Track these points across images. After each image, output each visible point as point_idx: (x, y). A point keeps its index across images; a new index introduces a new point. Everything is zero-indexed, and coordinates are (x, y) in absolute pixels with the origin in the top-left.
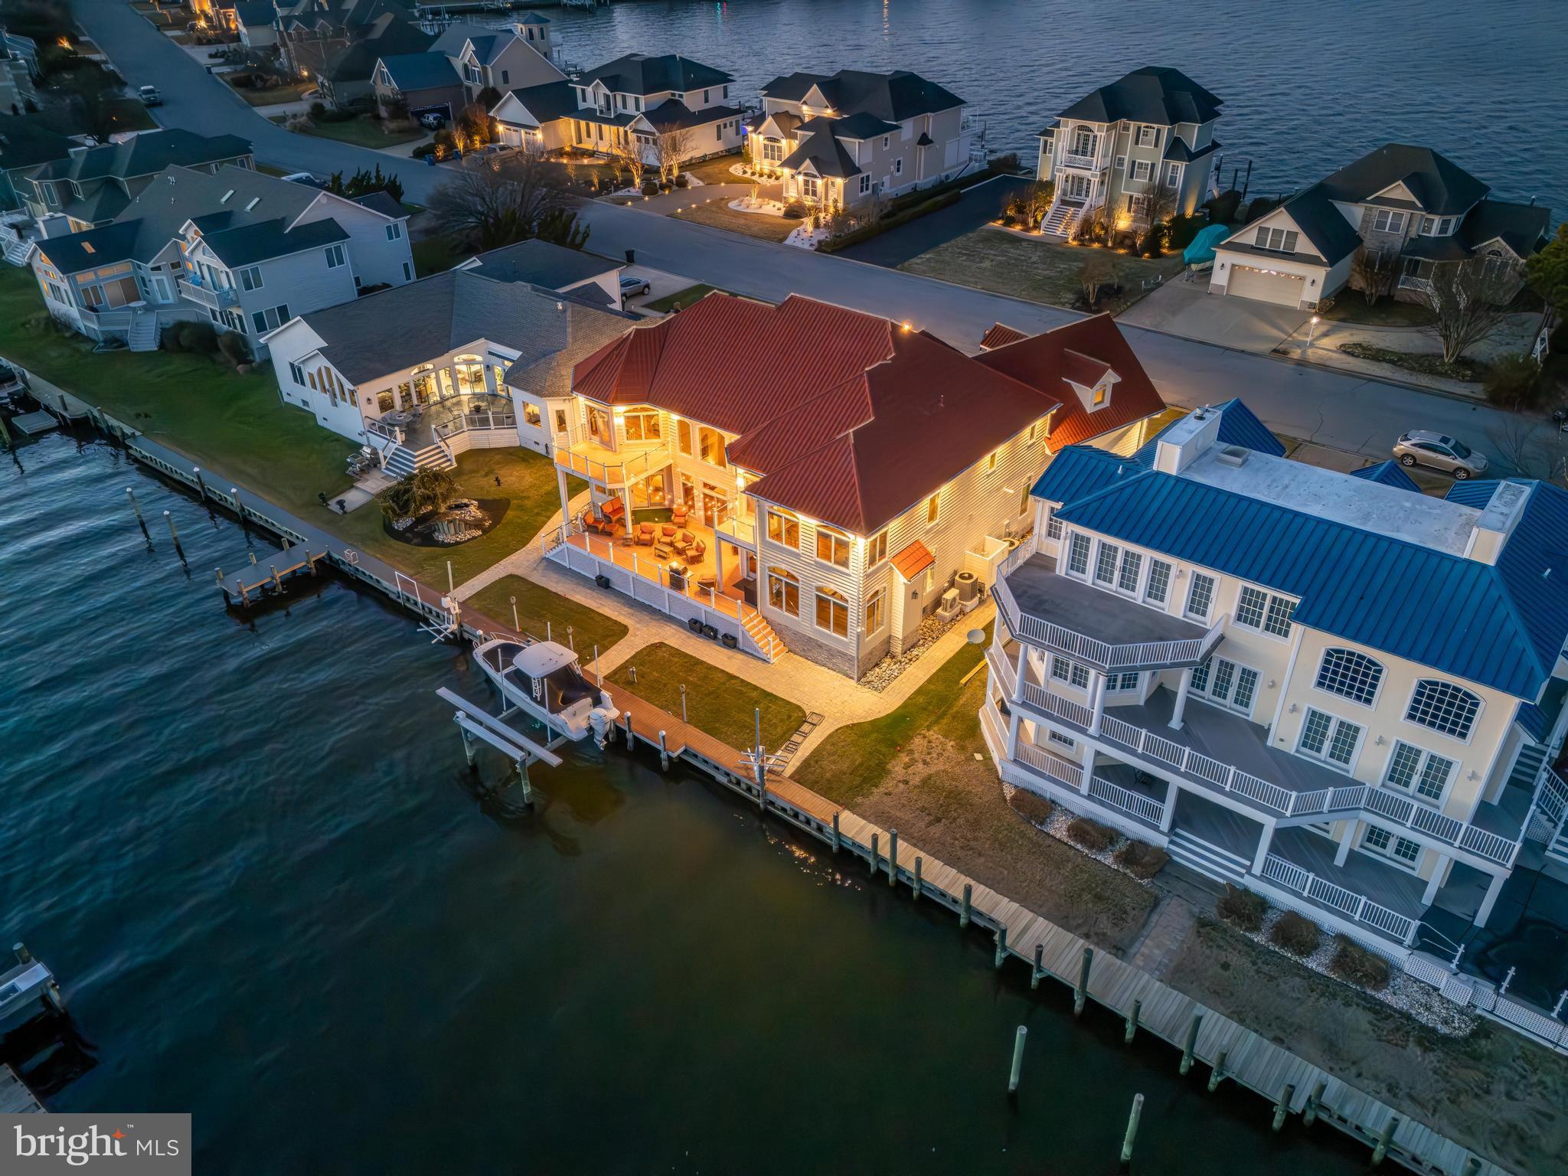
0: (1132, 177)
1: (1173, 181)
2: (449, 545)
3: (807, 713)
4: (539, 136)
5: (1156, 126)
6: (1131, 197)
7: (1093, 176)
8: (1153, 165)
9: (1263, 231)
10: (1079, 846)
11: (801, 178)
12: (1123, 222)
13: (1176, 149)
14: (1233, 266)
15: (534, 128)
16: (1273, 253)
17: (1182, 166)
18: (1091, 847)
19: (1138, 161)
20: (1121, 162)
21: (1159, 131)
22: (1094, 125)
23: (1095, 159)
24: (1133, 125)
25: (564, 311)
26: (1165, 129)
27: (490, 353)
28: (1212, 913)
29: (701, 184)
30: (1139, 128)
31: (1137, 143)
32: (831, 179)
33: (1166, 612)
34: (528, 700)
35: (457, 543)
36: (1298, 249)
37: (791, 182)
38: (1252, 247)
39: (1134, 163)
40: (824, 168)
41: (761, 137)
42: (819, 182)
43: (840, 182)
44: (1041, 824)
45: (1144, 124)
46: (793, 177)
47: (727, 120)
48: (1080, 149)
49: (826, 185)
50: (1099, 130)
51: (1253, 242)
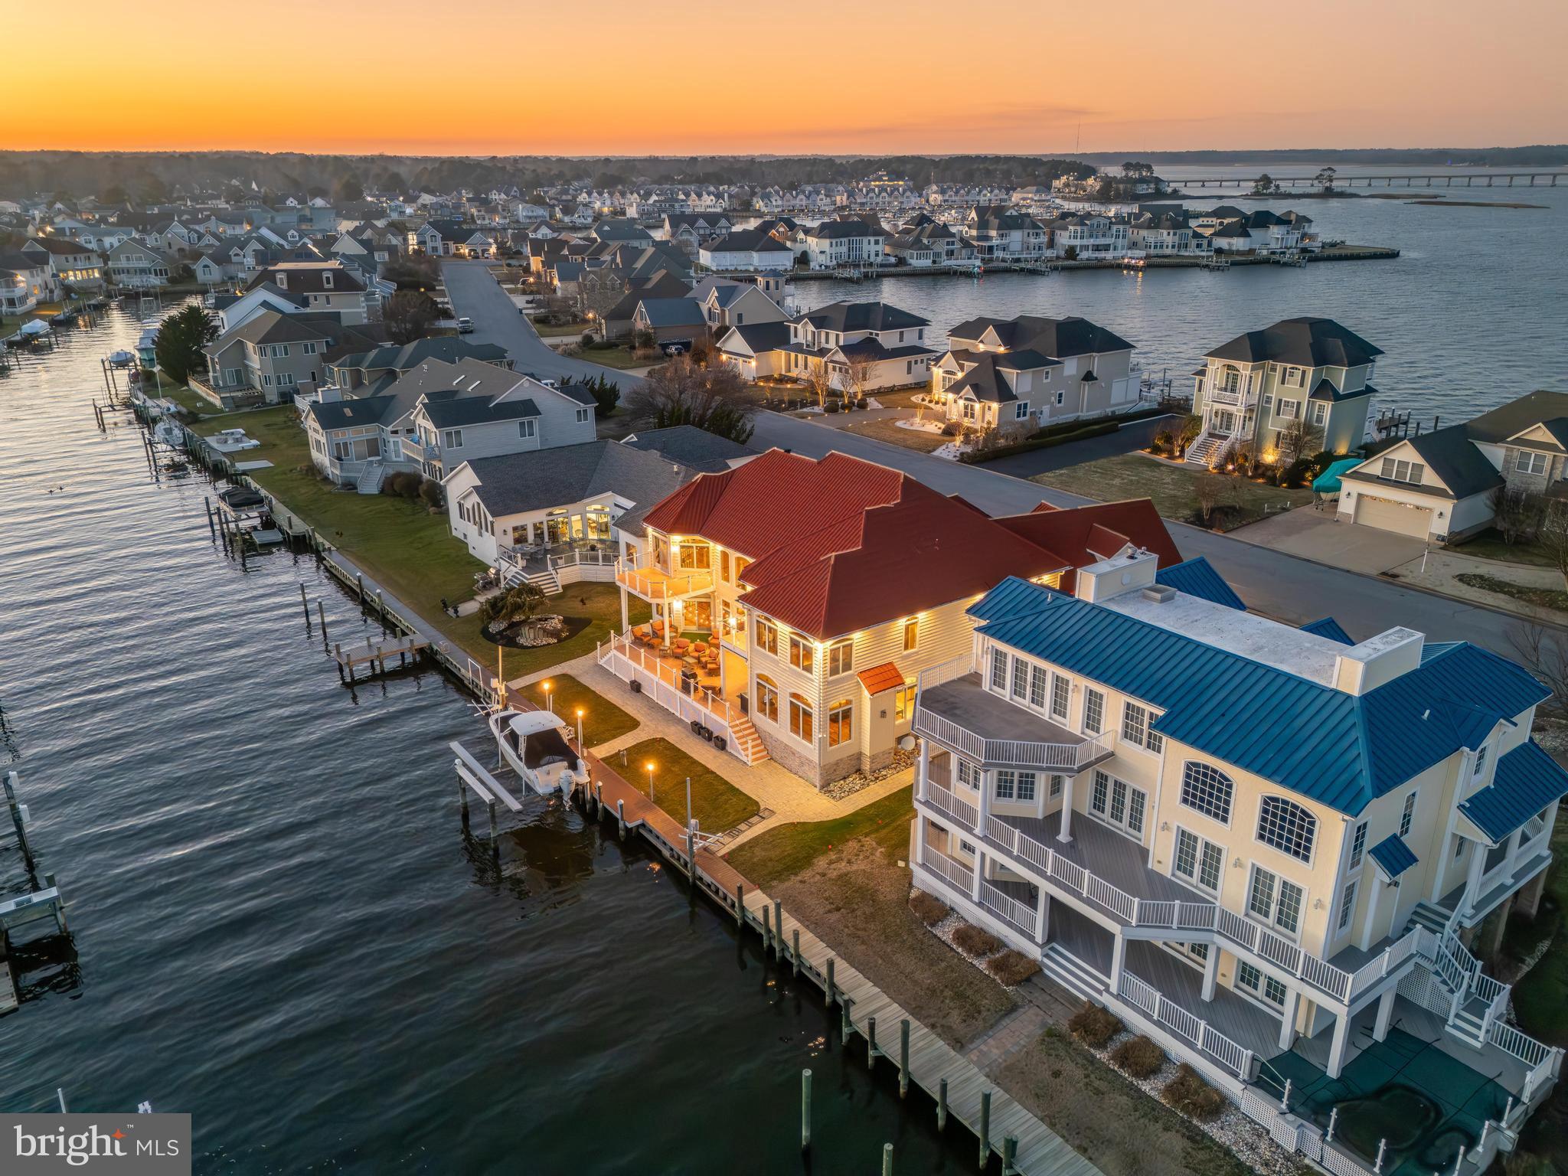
0: (1278, 414)
1: (1320, 419)
2: (527, 647)
3: (762, 808)
4: (753, 363)
5: (1301, 367)
6: (1279, 433)
7: (1239, 411)
8: (1299, 404)
9: (1388, 462)
10: (960, 950)
11: (961, 402)
12: (1270, 457)
13: (1322, 389)
14: (1360, 496)
15: (750, 357)
16: (1398, 484)
17: (1328, 406)
18: (970, 951)
19: (1284, 399)
20: (1269, 400)
21: (1304, 372)
22: (1239, 365)
23: (1241, 395)
24: (1279, 366)
25: (677, 473)
26: (1310, 371)
27: (616, 505)
28: (1064, 1026)
29: (880, 407)
30: (1285, 369)
31: (1283, 382)
32: (988, 403)
33: (1067, 729)
34: (515, 757)
35: (534, 647)
36: (1424, 481)
37: (954, 405)
38: (1378, 477)
39: (1280, 401)
40: (980, 393)
41: (941, 370)
42: (977, 406)
43: (995, 406)
44: (933, 925)
45: (1289, 366)
46: (955, 401)
47: (919, 357)
48: (1229, 387)
49: (983, 409)
50: (1244, 368)
51: (1379, 474)
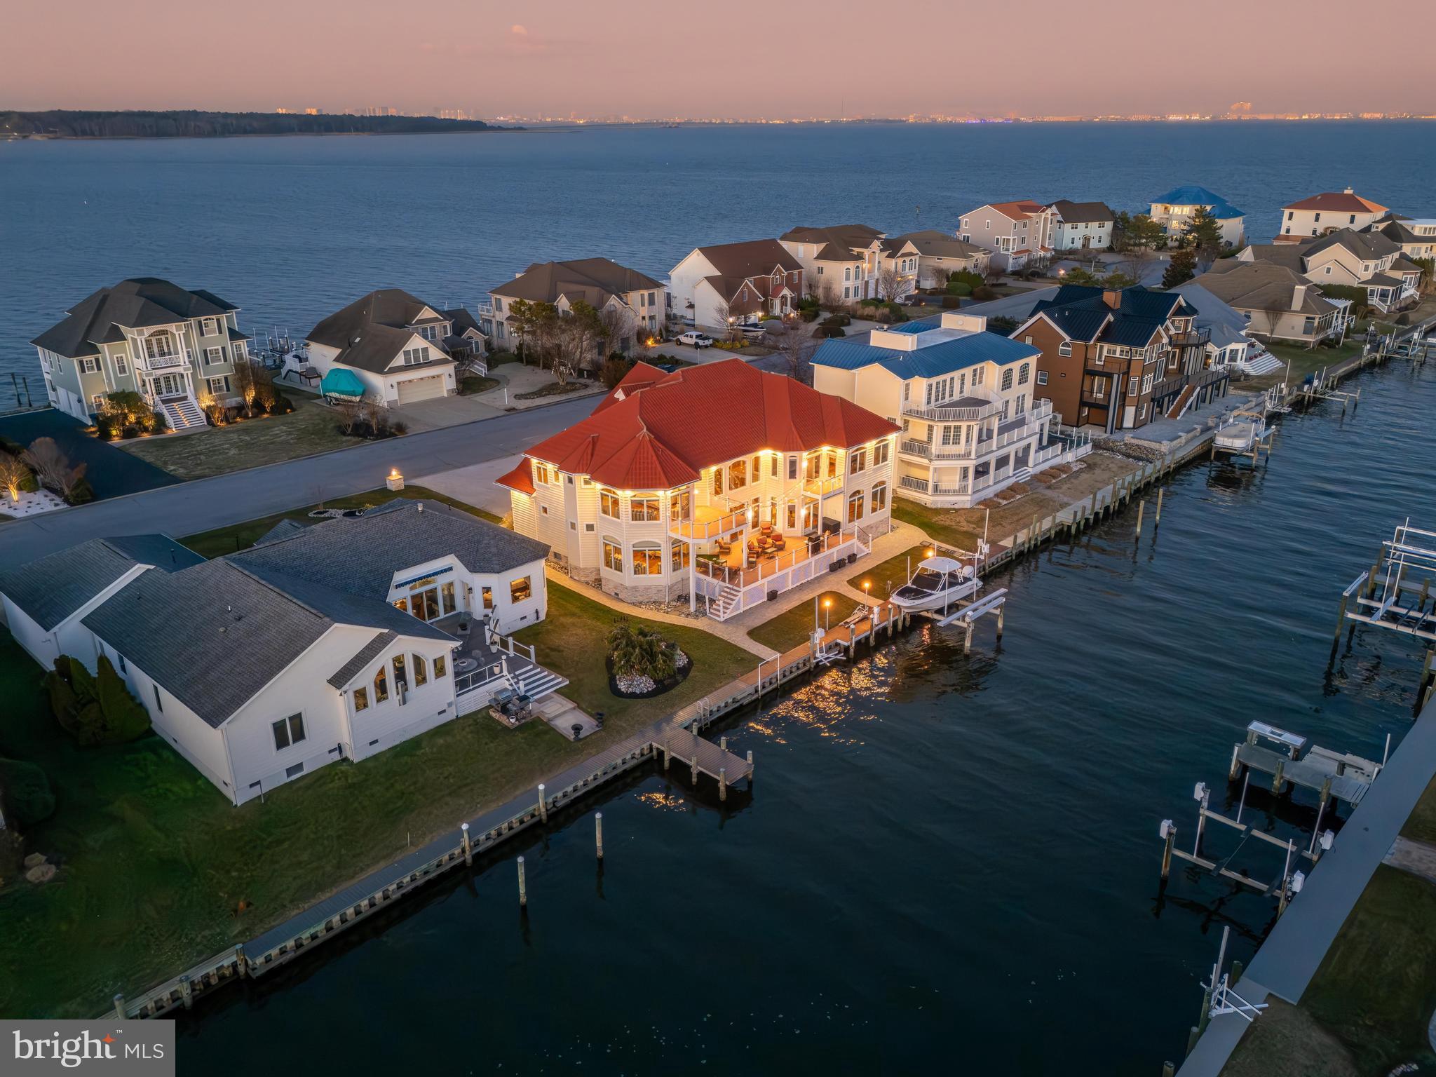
0: (207, 363)
1: (240, 356)
5: (214, 317)
6: (208, 381)
7: (185, 369)
8: (223, 349)
9: (407, 353)
14: (399, 383)
17: (243, 345)
19: (208, 349)
20: (189, 354)
21: (218, 320)
22: (172, 327)
23: (180, 355)
24: (193, 321)
30: (200, 322)
31: (202, 334)
36: (431, 358)
38: (404, 366)
39: (205, 351)
45: (202, 318)
48: (156, 352)
50: (177, 329)
51: (403, 363)
